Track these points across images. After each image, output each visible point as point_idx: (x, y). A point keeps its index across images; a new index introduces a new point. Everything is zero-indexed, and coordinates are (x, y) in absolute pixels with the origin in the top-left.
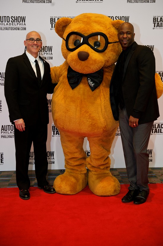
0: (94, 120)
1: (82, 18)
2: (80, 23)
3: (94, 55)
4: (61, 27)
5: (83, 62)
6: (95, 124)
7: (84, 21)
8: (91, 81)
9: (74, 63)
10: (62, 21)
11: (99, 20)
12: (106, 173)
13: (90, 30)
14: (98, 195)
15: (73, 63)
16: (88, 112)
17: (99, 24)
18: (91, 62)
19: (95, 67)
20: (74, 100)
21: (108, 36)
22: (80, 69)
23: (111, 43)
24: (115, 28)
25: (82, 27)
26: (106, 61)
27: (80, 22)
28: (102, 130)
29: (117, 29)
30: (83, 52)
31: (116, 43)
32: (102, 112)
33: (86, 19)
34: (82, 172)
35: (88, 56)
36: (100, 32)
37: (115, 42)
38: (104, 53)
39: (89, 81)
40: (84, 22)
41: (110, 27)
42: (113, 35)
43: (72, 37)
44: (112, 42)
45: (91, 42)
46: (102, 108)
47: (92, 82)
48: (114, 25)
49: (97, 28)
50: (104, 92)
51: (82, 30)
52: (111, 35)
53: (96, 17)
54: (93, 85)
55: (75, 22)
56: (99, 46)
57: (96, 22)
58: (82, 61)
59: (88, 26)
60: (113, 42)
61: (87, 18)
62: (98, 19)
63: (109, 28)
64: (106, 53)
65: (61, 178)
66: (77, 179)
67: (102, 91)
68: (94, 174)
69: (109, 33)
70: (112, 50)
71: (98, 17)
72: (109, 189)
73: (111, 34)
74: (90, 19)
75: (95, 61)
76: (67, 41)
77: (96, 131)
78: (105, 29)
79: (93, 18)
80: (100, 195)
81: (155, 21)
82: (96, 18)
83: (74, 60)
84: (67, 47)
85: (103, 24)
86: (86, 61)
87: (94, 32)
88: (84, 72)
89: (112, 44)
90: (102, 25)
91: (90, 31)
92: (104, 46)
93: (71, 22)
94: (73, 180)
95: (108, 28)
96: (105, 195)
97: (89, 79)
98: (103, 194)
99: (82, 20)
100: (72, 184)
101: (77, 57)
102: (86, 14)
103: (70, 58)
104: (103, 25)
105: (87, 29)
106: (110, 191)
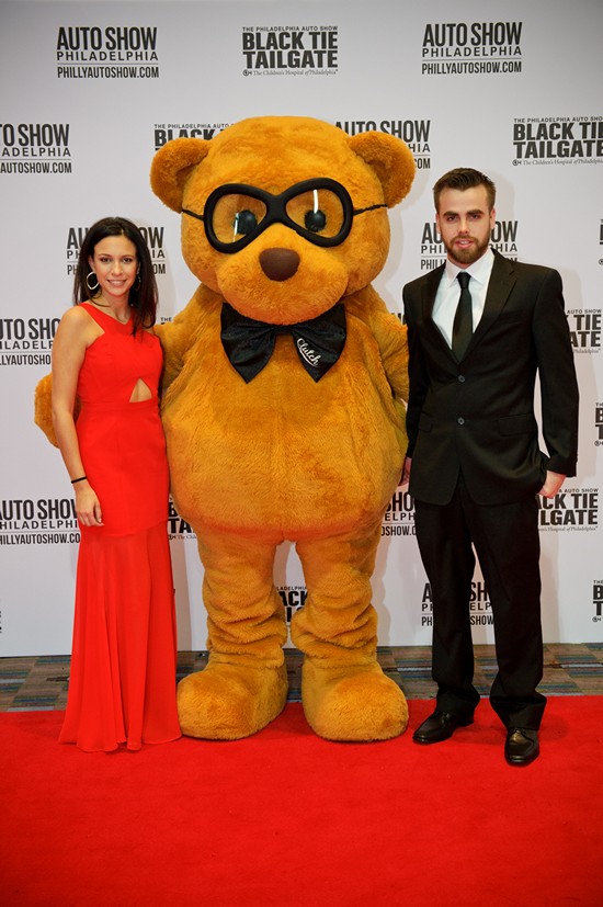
0: (331, 479)
1: (249, 134)
2: (246, 153)
3: (315, 259)
4: (173, 171)
5: (281, 284)
6: (335, 495)
7: (260, 146)
8: (309, 348)
9: (249, 290)
10: (178, 153)
11: (305, 135)
12: (359, 665)
13: (286, 173)
14: (329, 736)
15: (244, 290)
16: (311, 456)
17: (311, 151)
18: (309, 282)
19: (321, 298)
20: (256, 419)
21: (349, 189)
22: (273, 311)
23: (361, 211)
24: (364, 158)
25: (256, 165)
26: (351, 273)
27: (244, 149)
28: (357, 511)
29: (370, 163)
30: (277, 249)
31: (374, 211)
32: (354, 451)
33: (265, 136)
34: (269, 663)
35: (298, 264)
36: (322, 176)
37: (372, 208)
38: (341, 247)
39: (303, 349)
40: (257, 148)
41: (349, 160)
42: (363, 184)
43: (227, 204)
44: (364, 208)
45: (296, 213)
46: (354, 436)
47: (311, 352)
48: (357, 149)
49: (309, 166)
50: (353, 382)
51: (258, 177)
52: (356, 185)
53: (296, 129)
54: (316, 359)
55: (224, 152)
56: (322, 224)
57: (299, 144)
58: (276, 282)
59: (278, 162)
60: (367, 209)
61: (267, 132)
62: (303, 133)
63: (345, 163)
64: (347, 249)
65: (196, 685)
66: (252, 688)
67: (346, 379)
68: (320, 667)
69: (349, 180)
70: (364, 234)
71: (303, 127)
72: (364, 718)
73: (354, 181)
74: (278, 136)
75: (321, 277)
76: (207, 218)
77: (339, 517)
78: (335, 167)
79: (286, 132)
80: (335, 738)
81: (519, 135)
82: (296, 132)
83: (251, 281)
84: (213, 238)
85: (325, 149)
86: (291, 280)
87: (301, 180)
88: (287, 319)
89: (363, 214)
90: (322, 153)
91: (287, 176)
92: (341, 222)
93: (211, 153)
94: (238, 689)
95: (343, 160)
96: (350, 737)
97: (301, 343)
98: (343, 736)
99: (250, 141)
100: (233, 703)
101: (260, 271)
102: (258, 119)
103: (233, 275)
104: (327, 154)
105: (274, 172)
106: (370, 724)
